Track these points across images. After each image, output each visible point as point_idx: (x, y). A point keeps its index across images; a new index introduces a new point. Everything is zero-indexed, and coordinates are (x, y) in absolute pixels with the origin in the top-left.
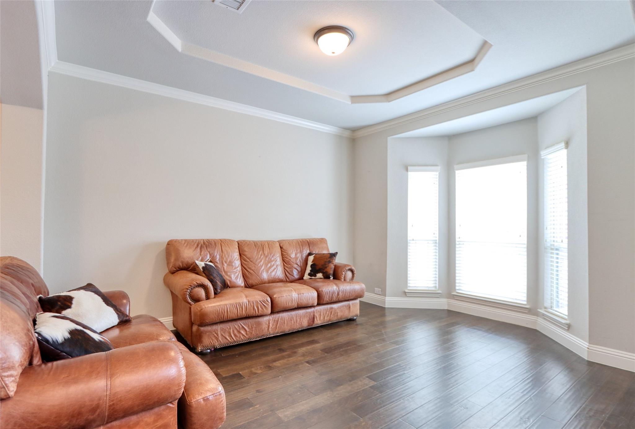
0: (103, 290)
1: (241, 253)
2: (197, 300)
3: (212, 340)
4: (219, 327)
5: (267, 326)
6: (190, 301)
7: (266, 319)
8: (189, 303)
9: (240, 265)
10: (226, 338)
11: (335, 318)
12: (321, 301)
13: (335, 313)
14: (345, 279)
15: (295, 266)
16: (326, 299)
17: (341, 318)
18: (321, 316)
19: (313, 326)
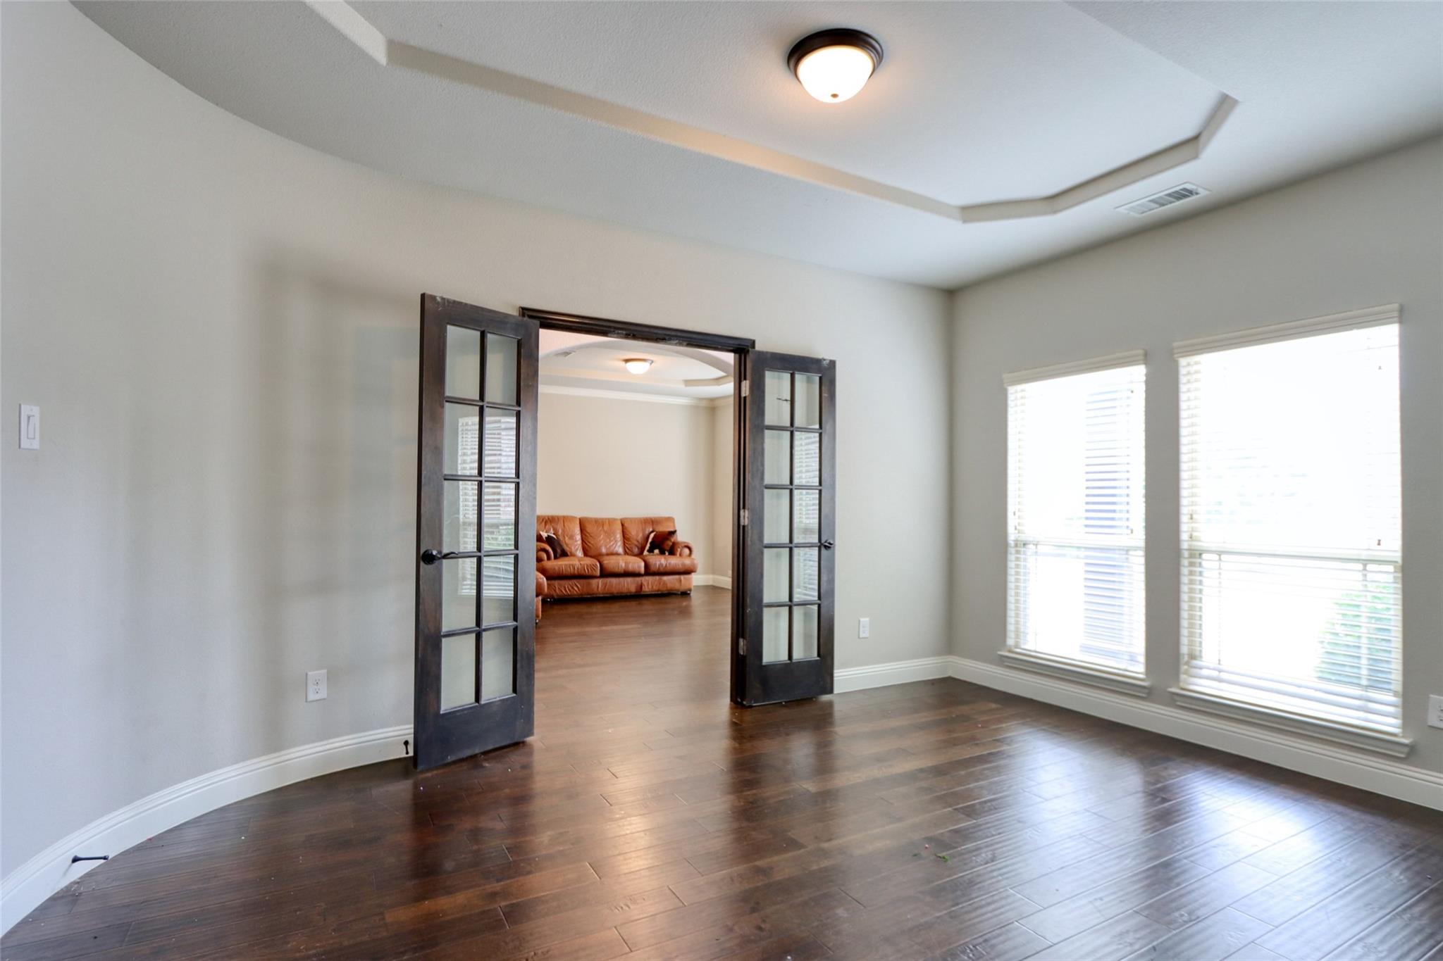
1: (582, 528)
3: (551, 591)
4: (556, 582)
5: (597, 586)
7: (598, 580)
9: (581, 539)
10: (562, 591)
11: (665, 589)
12: (649, 572)
13: (665, 583)
14: (680, 555)
15: (636, 543)
16: (653, 569)
17: (671, 590)
18: (650, 584)
19: (642, 593)
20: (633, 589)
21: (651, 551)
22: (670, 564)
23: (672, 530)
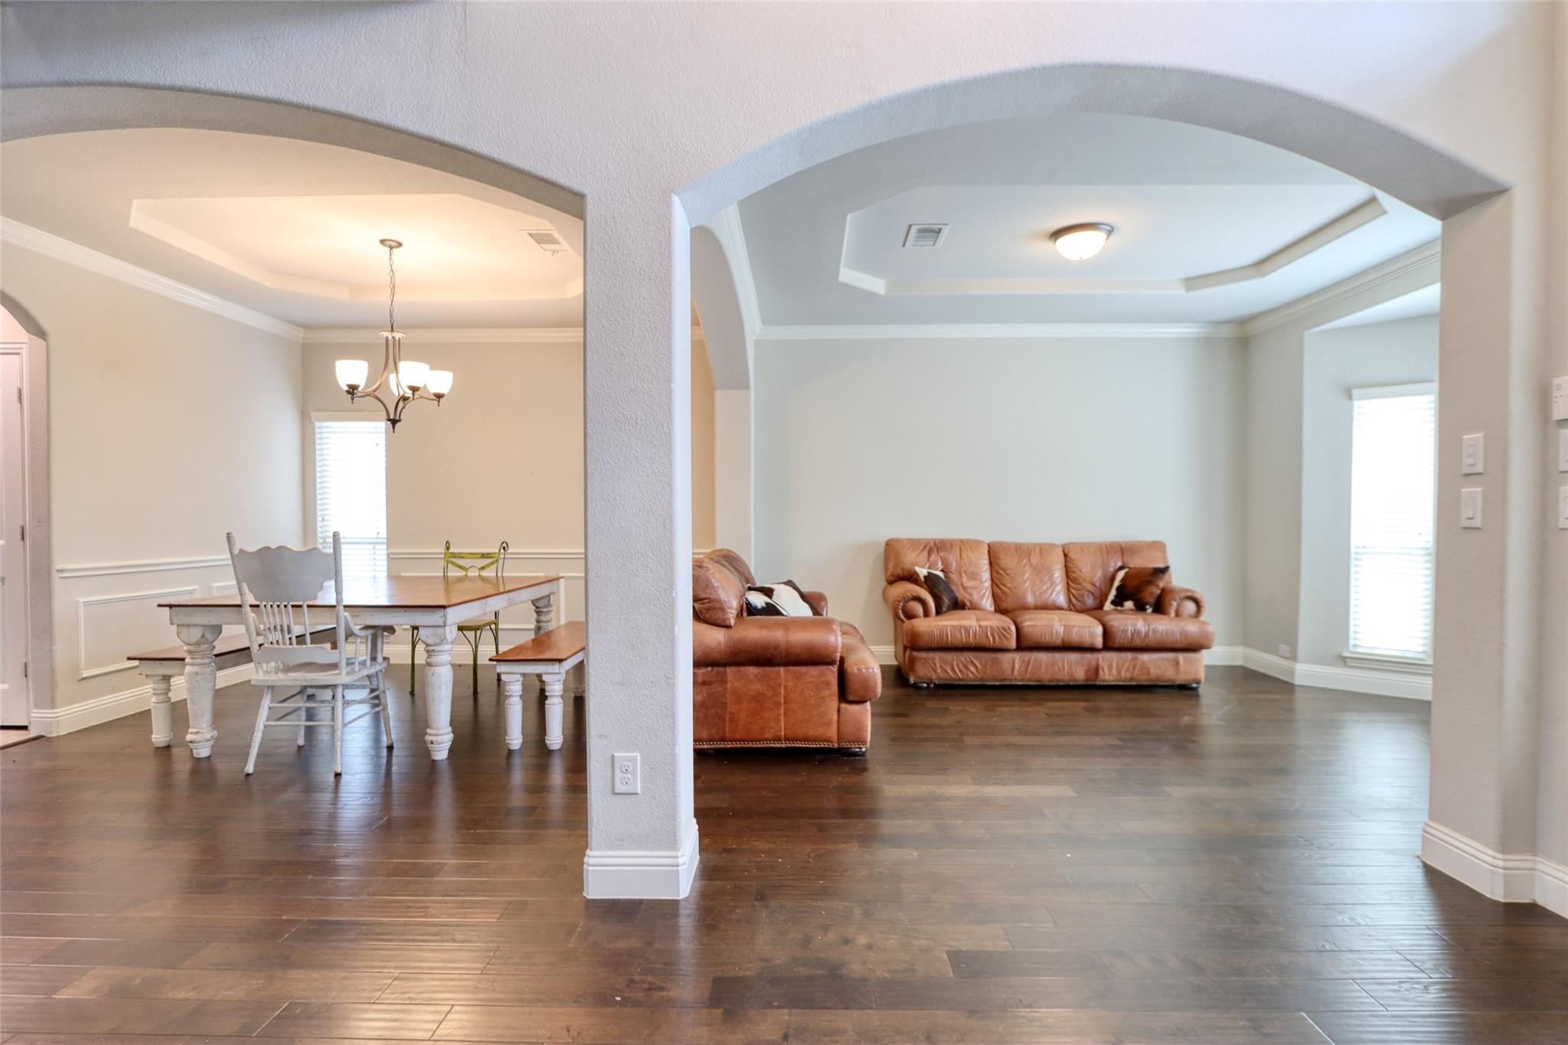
0: (803, 590)
1: (992, 560)
2: (911, 616)
3: (928, 670)
4: (937, 656)
5: (1010, 667)
6: (902, 617)
7: (1009, 656)
8: (903, 621)
9: (989, 579)
10: (947, 672)
11: (1145, 677)
12: (1110, 643)
13: (1144, 668)
14: (1177, 615)
15: (1090, 587)
16: (1119, 640)
17: (1158, 680)
18: (1113, 667)
19: (1098, 683)
20: (1080, 675)
21: (1118, 602)
22: (1154, 631)
23: (1161, 565)
